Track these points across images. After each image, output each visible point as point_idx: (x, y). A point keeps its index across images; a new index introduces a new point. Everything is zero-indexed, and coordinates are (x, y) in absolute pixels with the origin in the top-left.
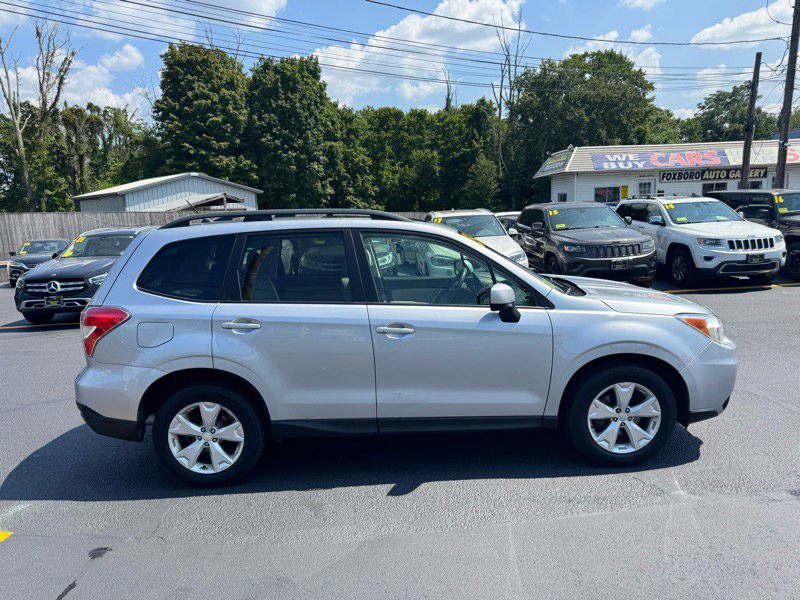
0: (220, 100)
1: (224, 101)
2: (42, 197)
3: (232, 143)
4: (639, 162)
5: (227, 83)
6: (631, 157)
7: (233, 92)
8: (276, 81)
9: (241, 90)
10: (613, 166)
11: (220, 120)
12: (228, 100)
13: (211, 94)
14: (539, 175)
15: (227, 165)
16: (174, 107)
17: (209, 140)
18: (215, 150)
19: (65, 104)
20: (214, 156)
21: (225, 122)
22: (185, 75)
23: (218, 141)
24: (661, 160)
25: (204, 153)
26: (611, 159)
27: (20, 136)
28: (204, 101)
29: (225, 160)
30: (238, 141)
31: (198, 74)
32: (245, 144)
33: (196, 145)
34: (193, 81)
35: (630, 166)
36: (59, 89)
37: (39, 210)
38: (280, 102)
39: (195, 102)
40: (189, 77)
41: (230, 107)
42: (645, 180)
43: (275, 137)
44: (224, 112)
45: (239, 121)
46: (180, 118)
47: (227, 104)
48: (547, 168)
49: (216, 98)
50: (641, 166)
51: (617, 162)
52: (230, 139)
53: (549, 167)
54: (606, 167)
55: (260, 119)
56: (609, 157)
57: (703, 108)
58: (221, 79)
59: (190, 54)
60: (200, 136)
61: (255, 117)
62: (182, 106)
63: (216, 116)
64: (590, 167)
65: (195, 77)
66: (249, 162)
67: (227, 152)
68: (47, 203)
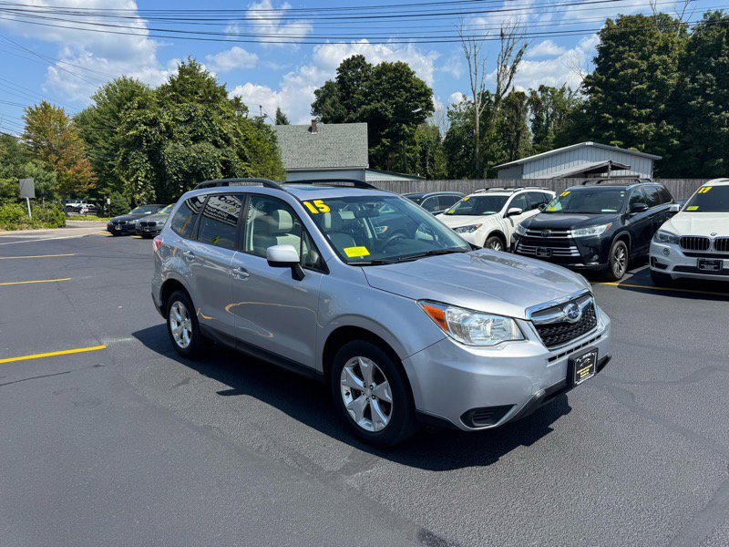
0: (648, 67)
1: (653, 67)
2: (485, 167)
3: (656, 109)
5: (660, 48)
7: (665, 57)
8: (721, 36)
9: (675, 54)
11: (645, 87)
12: (657, 66)
13: (639, 62)
15: (646, 132)
16: (601, 80)
17: (630, 109)
18: (634, 118)
19: (513, 89)
20: (633, 124)
21: (650, 88)
22: (617, 46)
23: (639, 109)
25: (622, 121)
27: (478, 119)
28: (630, 71)
29: (644, 127)
30: (663, 106)
31: (630, 44)
32: (671, 109)
33: (616, 115)
34: (623, 52)
36: (511, 78)
37: (482, 178)
38: (721, 59)
39: (622, 73)
40: (621, 48)
41: (658, 72)
43: (707, 97)
44: (651, 78)
45: (667, 87)
46: (605, 90)
47: (656, 70)
49: (644, 65)
52: (653, 106)
55: (693, 80)
58: (653, 44)
59: (626, 26)
60: (621, 105)
61: (688, 80)
62: (608, 78)
63: (641, 84)
65: (627, 48)
66: (671, 127)
67: (647, 120)
68: (489, 172)
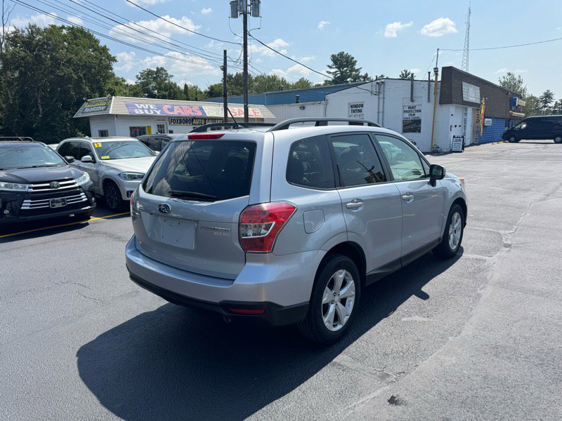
4: (157, 110)
6: (151, 107)
10: (142, 113)
14: (79, 115)
24: (169, 110)
26: (138, 107)
35: (152, 113)
42: (161, 123)
48: (86, 110)
50: (158, 113)
51: (143, 109)
53: (88, 109)
54: (137, 112)
56: (137, 105)
57: (140, 79)
64: (125, 112)
